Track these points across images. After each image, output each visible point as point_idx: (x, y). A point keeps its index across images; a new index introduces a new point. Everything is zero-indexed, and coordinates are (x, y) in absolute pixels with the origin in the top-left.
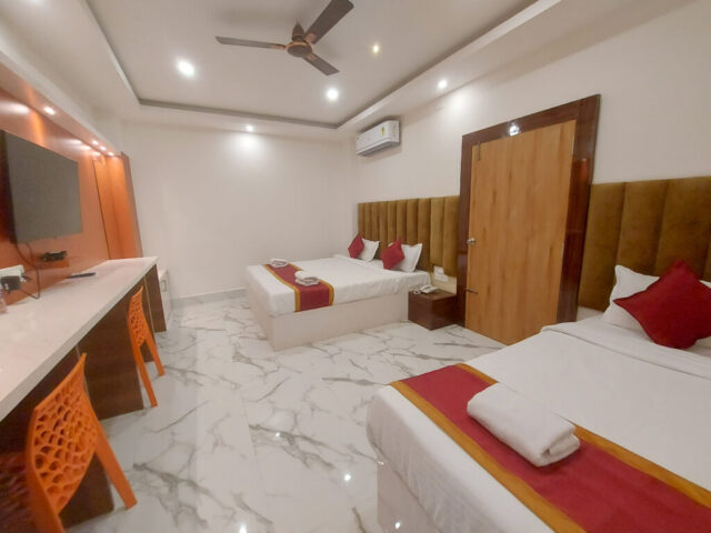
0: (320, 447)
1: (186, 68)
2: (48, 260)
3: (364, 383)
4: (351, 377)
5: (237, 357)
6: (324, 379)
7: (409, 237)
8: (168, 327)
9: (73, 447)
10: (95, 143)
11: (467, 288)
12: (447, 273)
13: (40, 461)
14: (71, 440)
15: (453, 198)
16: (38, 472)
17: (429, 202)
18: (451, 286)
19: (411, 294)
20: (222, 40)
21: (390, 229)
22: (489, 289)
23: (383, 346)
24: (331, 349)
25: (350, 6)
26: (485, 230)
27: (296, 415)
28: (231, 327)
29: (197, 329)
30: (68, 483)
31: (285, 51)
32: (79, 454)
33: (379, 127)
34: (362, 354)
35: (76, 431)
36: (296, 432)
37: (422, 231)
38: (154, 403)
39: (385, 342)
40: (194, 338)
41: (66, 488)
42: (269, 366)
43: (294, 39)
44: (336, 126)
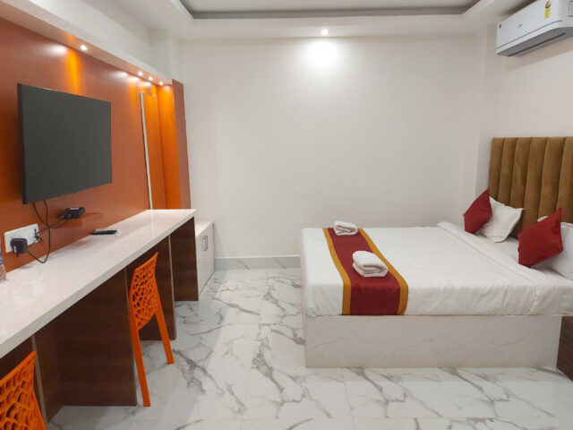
2: (65, 218)
5: (259, 362)
21: (546, 191)
23: (485, 412)
29: (230, 305)
33: (541, 3)
38: (147, 403)
39: (492, 402)
40: (221, 318)
42: (292, 390)
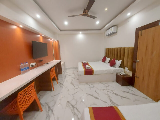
0: (79, 113)
1: (66, 23)
2: (40, 62)
3: (96, 98)
4: (94, 95)
5: (72, 83)
6: (87, 94)
7: (118, 58)
8: (63, 74)
9: (28, 100)
10: (52, 39)
11: (136, 76)
12: (129, 70)
13: (20, 102)
14: (27, 99)
15: (132, 48)
16: (19, 104)
17: (124, 49)
18: (130, 74)
19: (117, 74)
20: (70, 17)
21: (113, 55)
22: (143, 78)
24: (92, 86)
25: (95, 1)
26: (143, 58)
27: (77, 102)
28: (73, 76)
29: (67, 75)
30: (25, 107)
31: (82, 16)
32: (29, 101)
33: (111, 29)
34: (99, 89)
35: (29, 97)
36: (75, 107)
37: (122, 57)
38: (54, 90)
39: (106, 87)
40: (66, 77)
41: (25, 108)
42: (77, 87)
43: (84, 12)
44: (100, 30)
